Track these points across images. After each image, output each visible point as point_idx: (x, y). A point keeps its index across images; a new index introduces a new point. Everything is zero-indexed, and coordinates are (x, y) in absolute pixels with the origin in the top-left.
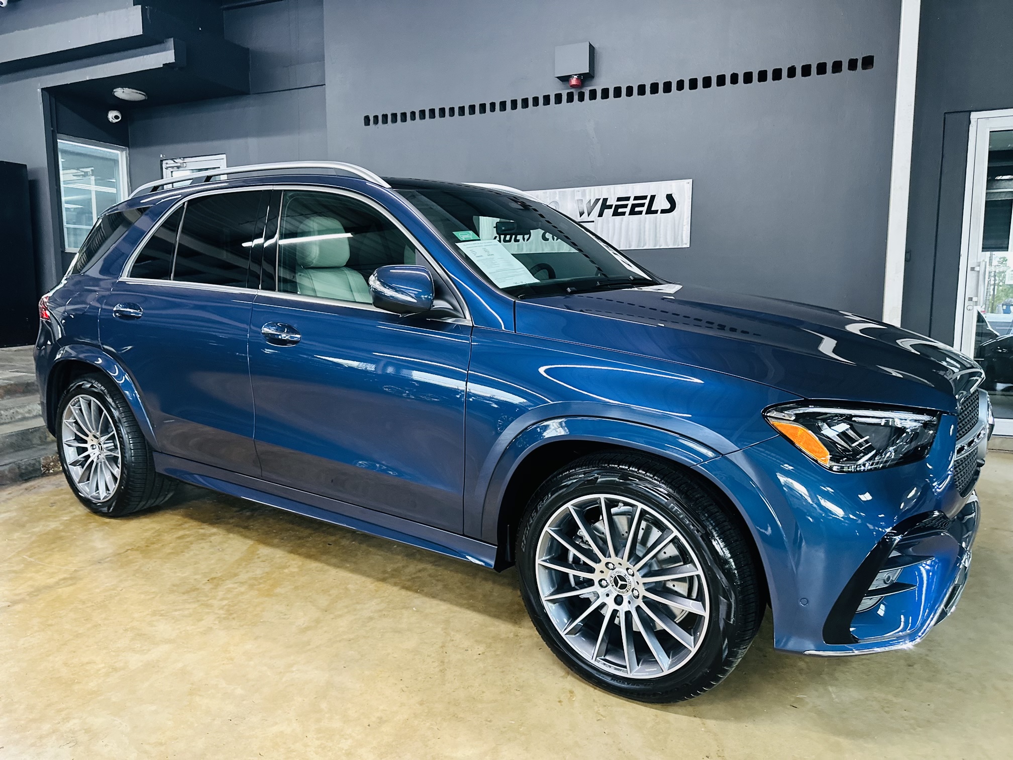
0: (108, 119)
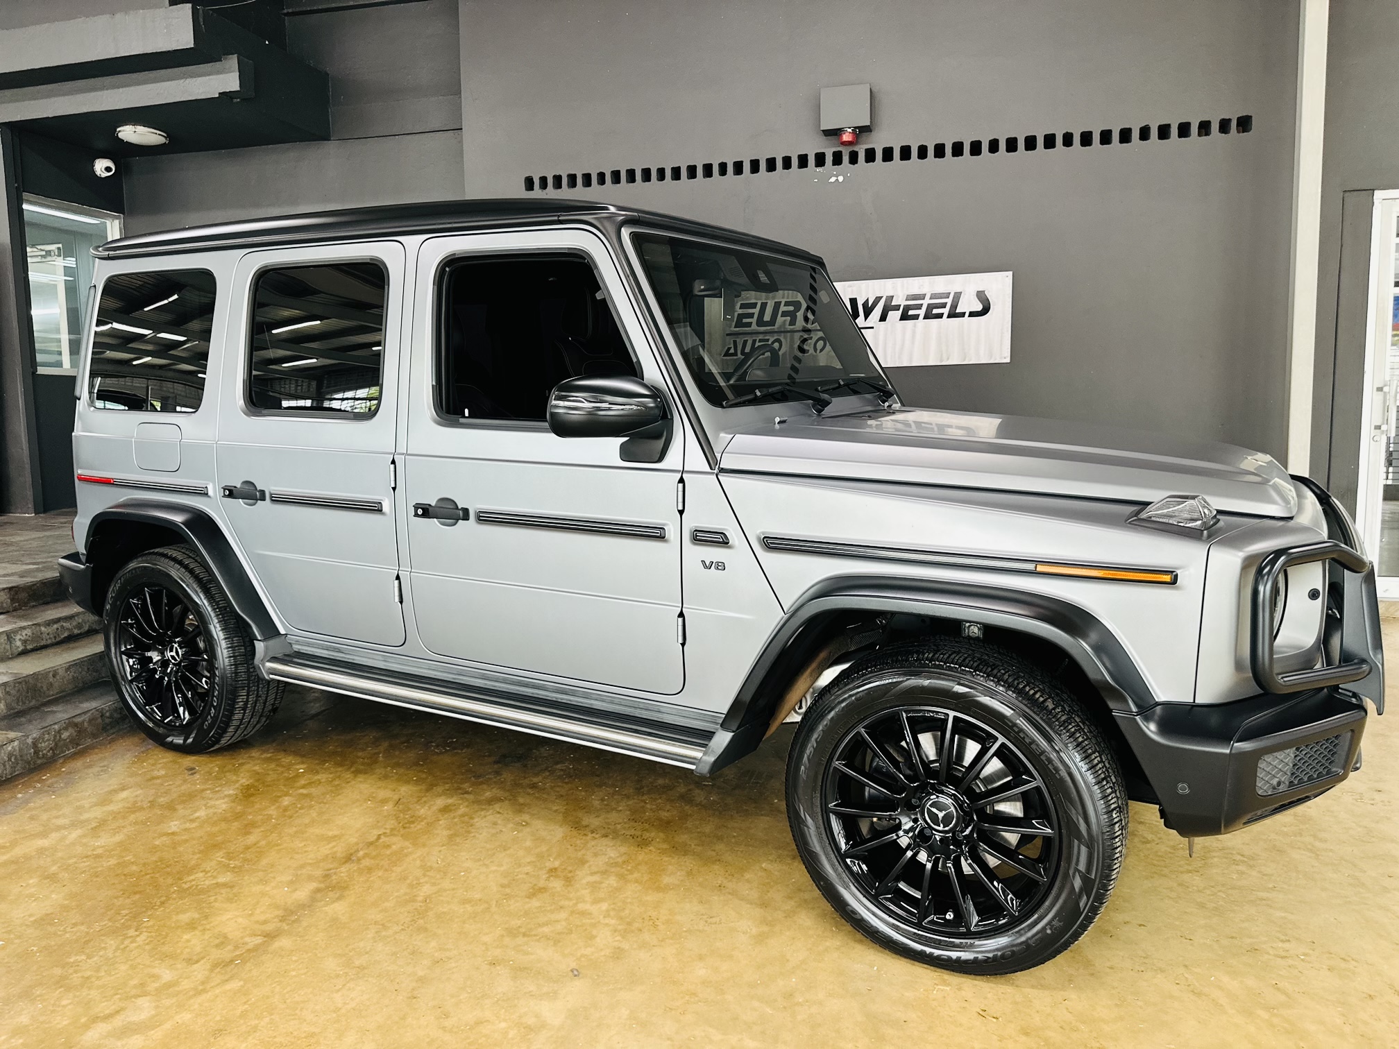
0: (93, 172)
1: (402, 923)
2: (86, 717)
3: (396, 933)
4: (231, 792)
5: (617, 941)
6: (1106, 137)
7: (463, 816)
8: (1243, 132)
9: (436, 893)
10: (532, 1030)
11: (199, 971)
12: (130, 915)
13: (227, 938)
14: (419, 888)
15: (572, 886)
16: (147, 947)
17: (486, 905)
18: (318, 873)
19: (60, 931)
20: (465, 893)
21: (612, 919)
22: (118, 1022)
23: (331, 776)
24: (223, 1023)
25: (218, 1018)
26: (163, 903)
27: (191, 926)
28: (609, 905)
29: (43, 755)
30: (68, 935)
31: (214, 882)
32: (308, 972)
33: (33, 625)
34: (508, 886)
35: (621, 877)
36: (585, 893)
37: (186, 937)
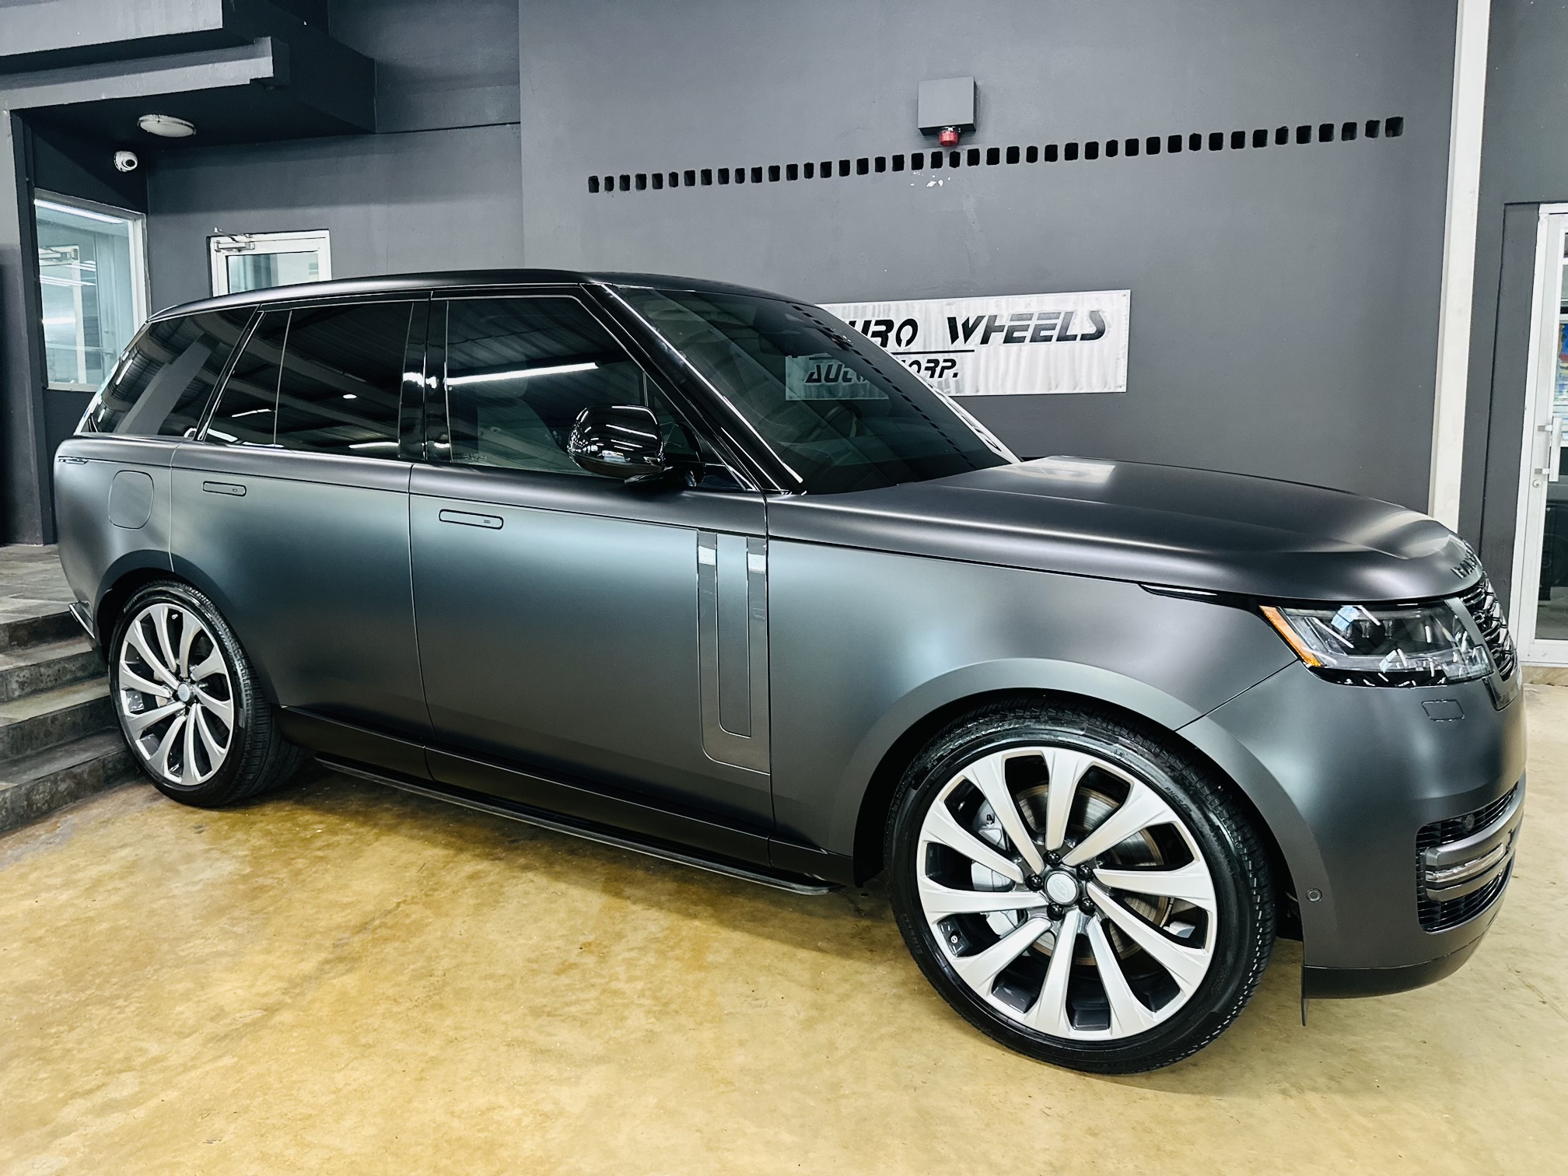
0: (113, 165)
1: (416, 998)
2: (86, 768)
3: (409, 1009)
4: (241, 853)
5: (650, 1023)
6: (1238, 140)
7: (492, 884)
8: (1393, 136)
9: (455, 967)
10: (548, 1117)
11: (189, 1046)
12: (120, 983)
13: (223, 1010)
14: (438, 960)
15: (607, 962)
16: (137, 1019)
17: (508, 982)
18: (329, 943)
19: (42, 998)
20: (488, 968)
21: (647, 999)
22: (99, 1098)
23: (352, 837)
24: (212, 1102)
25: (207, 1097)
26: (156, 971)
27: (186, 996)
28: (645, 984)
29: (38, 808)
30: (51, 1004)
31: (215, 950)
32: (309, 1049)
33: (32, 665)
34: (536, 961)
35: (662, 953)
36: (621, 970)
37: (178, 1009)
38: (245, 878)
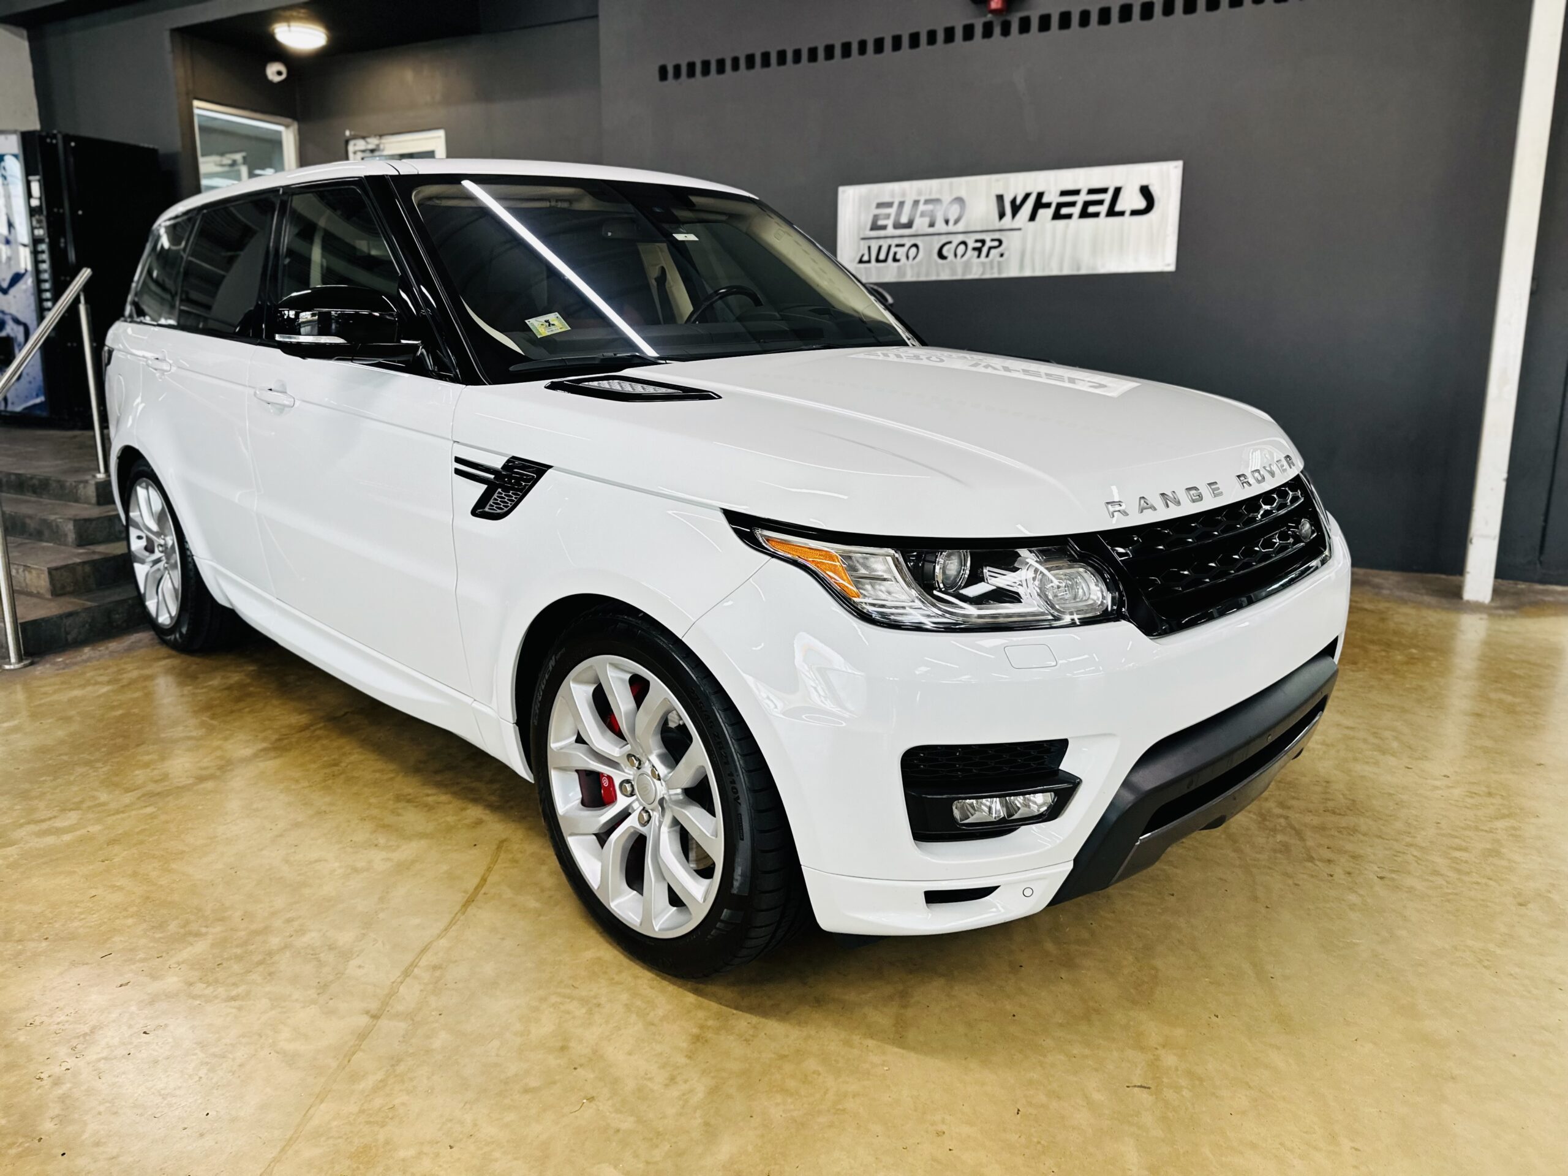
0: (265, 76)
11: (128, 798)
12: (107, 752)
16: (103, 776)
18: (275, 737)
22: (44, 826)
24: (121, 836)
25: (120, 832)
26: (137, 745)
27: (146, 765)
30: (50, 762)
31: (187, 735)
37: (137, 772)
38: (242, 686)
